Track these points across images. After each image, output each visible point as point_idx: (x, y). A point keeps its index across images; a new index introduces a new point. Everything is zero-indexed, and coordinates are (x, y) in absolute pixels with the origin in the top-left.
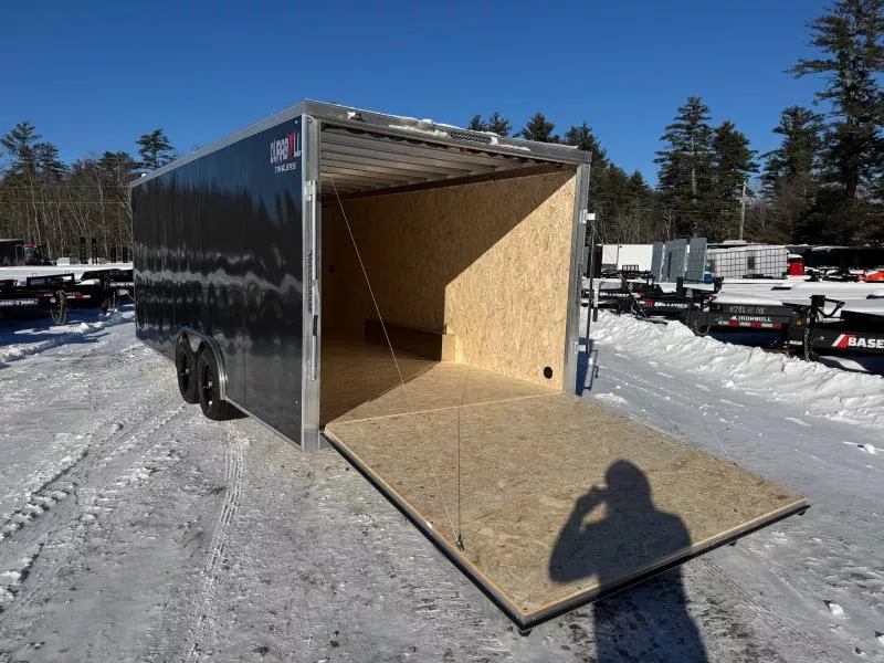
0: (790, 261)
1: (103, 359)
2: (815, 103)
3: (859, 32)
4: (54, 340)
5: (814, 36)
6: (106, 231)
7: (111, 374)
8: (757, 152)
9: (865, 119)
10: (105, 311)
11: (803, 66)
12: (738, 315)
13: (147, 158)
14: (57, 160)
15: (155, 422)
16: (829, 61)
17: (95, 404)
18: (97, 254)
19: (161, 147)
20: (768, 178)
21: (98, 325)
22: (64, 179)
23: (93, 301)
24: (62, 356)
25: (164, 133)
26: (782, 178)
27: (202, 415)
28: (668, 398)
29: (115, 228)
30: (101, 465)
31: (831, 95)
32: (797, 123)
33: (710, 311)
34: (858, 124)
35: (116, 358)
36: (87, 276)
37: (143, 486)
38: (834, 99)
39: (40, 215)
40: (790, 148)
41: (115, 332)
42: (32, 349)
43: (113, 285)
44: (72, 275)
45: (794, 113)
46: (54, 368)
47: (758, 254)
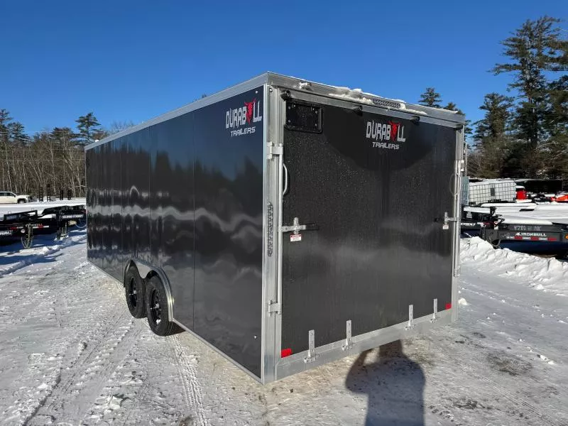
0: (517, 190)
1: (61, 277)
2: (508, 90)
3: (532, 47)
4: (24, 262)
5: (505, 49)
6: (55, 178)
7: (69, 290)
8: (470, 121)
9: (539, 100)
10: (59, 236)
11: (499, 68)
12: (521, 232)
13: (83, 131)
14: (23, 133)
15: (112, 340)
16: (515, 65)
17: (60, 321)
18: (50, 194)
19: (92, 124)
20: (477, 137)
21: (55, 247)
22: (28, 145)
23: (50, 229)
24: (31, 275)
25: (94, 115)
26: (486, 137)
27: (150, 331)
28: (504, 301)
29: (61, 177)
30: (74, 393)
31: (518, 85)
32: (495, 103)
33: (499, 228)
34: (535, 103)
35: (72, 276)
36: (47, 212)
37: (117, 420)
38: (520, 88)
39: (11, 169)
40: (491, 118)
41: (68, 252)
42: (7, 269)
43: (64, 217)
44: (36, 211)
45: (492, 97)
46: (25, 286)
47: (497, 186)
